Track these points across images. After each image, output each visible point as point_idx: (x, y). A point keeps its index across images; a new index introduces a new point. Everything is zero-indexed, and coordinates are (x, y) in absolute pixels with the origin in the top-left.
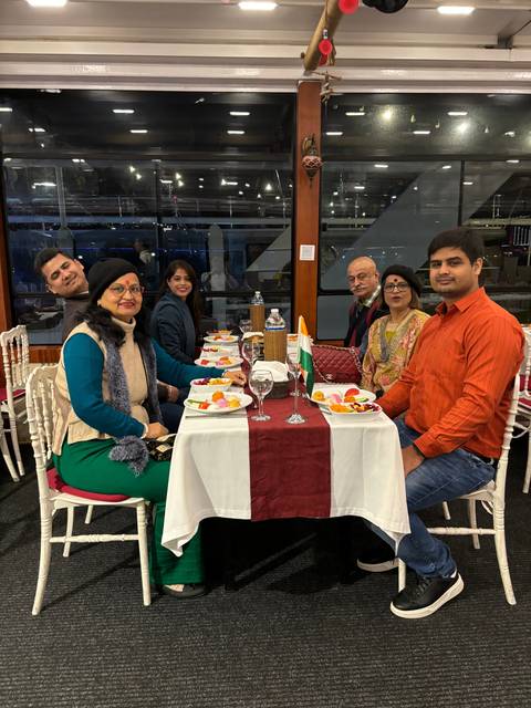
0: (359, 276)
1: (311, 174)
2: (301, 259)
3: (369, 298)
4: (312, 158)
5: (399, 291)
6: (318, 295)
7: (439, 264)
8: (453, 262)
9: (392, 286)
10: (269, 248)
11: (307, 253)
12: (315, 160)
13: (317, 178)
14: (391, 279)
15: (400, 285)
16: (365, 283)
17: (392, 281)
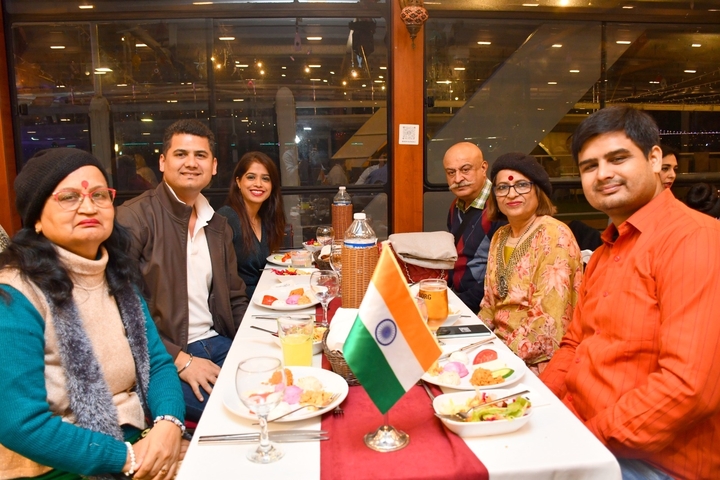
0: (461, 169)
1: (412, 31)
2: (400, 142)
3: (479, 197)
4: (414, 9)
5: (518, 192)
6: (425, 190)
7: (593, 164)
8: (614, 157)
9: (506, 186)
10: (357, 133)
11: (409, 134)
12: (418, 12)
13: (420, 35)
14: (504, 175)
15: (518, 184)
16: (471, 178)
17: (506, 180)
